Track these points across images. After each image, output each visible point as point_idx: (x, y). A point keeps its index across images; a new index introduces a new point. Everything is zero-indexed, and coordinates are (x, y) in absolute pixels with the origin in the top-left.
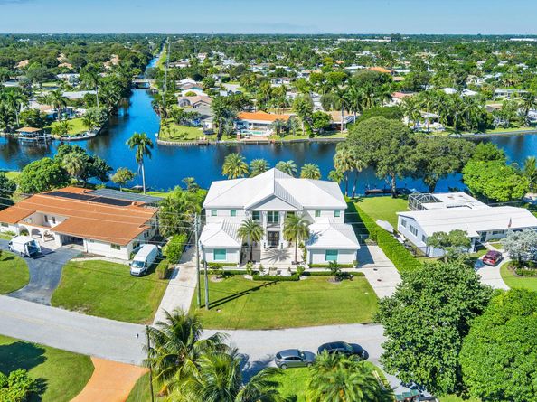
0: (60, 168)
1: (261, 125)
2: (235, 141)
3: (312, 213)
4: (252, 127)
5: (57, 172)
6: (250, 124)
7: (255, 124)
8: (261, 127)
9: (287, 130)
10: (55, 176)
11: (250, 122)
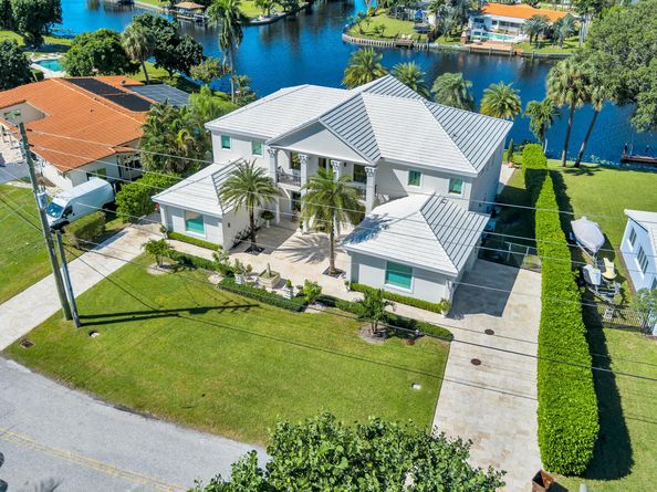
0: (114, 45)
1: (513, 25)
2: (456, 46)
3: (403, 176)
4: (496, 27)
5: (107, 50)
6: (494, 22)
7: (503, 23)
8: (510, 29)
9: (551, 36)
10: (103, 57)
11: (494, 18)
